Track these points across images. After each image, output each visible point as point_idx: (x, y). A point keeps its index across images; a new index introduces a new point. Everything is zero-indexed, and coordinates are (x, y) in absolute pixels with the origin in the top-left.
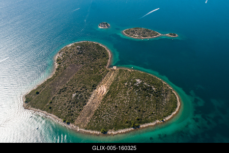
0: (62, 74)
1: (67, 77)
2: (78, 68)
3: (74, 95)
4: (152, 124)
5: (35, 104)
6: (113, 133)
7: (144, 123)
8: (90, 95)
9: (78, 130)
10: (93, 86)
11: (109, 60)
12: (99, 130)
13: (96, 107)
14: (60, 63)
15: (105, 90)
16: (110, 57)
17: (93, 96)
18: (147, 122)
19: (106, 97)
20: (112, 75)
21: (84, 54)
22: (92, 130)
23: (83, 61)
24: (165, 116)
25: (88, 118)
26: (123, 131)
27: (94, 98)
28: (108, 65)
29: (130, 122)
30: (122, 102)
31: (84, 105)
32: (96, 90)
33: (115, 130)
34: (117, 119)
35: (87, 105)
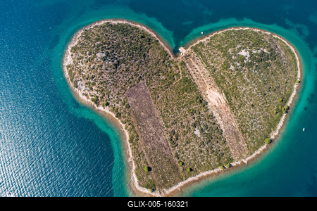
0: (136, 118)
1: (150, 116)
2: (143, 91)
3: (197, 132)
4: (294, 93)
5: (166, 182)
6: (276, 134)
7: (288, 99)
8: (212, 116)
9: (246, 162)
10: (201, 101)
11: (162, 44)
12: (262, 144)
13: (235, 124)
14: (108, 104)
15: (218, 95)
16: (154, 35)
17: (216, 115)
18: (289, 95)
19: (230, 104)
20: (197, 66)
21: (124, 61)
22: (257, 149)
23: (137, 75)
24: (296, 76)
25: (240, 143)
26: (281, 124)
27: (221, 115)
28: (170, 53)
29: (278, 109)
30: (251, 95)
31: (221, 134)
32: (209, 104)
33: (274, 130)
34: (266, 118)
35: (224, 130)
